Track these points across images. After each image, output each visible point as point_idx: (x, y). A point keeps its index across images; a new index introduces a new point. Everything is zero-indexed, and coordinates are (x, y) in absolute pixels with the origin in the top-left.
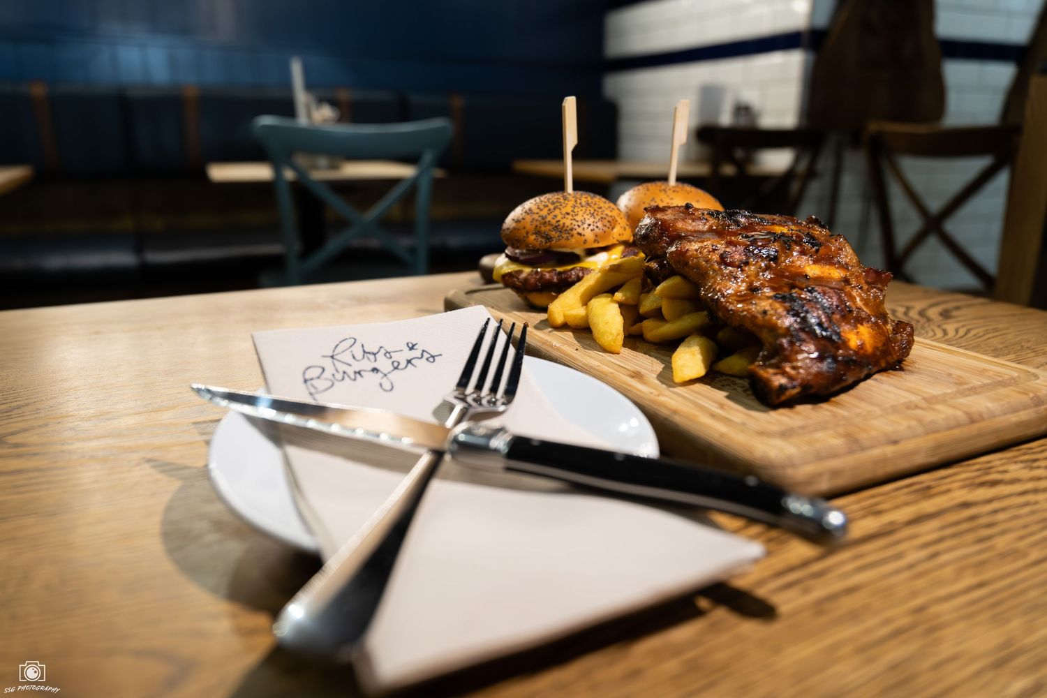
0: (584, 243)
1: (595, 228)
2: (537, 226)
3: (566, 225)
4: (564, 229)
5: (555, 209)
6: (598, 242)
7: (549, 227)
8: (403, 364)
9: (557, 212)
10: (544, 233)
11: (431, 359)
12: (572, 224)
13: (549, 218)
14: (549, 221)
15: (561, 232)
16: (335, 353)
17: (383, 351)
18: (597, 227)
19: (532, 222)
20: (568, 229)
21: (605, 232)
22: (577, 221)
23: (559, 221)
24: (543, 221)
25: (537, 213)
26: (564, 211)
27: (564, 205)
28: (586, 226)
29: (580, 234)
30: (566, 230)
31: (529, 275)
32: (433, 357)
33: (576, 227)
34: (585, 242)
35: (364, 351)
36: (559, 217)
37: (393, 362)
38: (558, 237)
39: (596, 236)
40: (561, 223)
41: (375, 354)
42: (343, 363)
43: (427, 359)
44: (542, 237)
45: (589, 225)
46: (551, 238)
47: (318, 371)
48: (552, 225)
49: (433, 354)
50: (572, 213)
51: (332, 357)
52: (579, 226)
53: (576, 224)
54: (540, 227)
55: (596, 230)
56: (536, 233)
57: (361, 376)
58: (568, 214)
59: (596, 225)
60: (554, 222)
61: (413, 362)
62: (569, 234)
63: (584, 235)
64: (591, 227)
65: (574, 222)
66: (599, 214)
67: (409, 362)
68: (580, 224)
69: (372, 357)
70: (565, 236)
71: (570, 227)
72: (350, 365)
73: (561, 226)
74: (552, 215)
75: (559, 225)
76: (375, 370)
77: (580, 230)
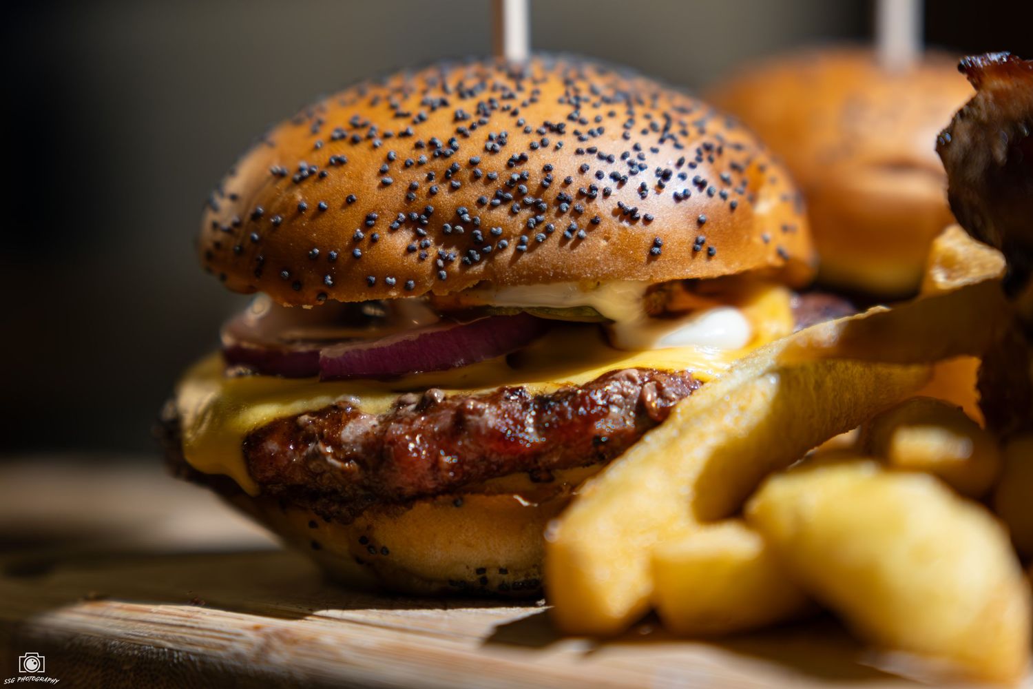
0: (653, 256)
1: (694, 191)
2: (412, 188)
3: (559, 175)
4: (552, 193)
5: (484, 111)
6: (710, 255)
7: (473, 192)
9: (499, 123)
10: (458, 219)
12: (582, 170)
13: (469, 150)
14: (473, 164)
15: (537, 208)
18: (701, 185)
19: (383, 172)
20: (571, 192)
21: (733, 207)
22: (609, 160)
23: (523, 159)
24: (440, 165)
25: (405, 135)
26: (533, 118)
27: (522, 97)
28: (648, 177)
29: (628, 215)
30: (561, 199)
31: (386, 421)
33: (607, 183)
34: (655, 250)
36: (518, 145)
38: (528, 229)
39: (700, 223)
40: (533, 167)
44: (445, 238)
45: (665, 175)
46: (495, 237)
48: (490, 180)
50: (571, 127)
52: (620, 181)
53: (608, 169)
54: (432, 193)
55: (696, 195)
56: (410, 223)
58: (558, 130)
59: (691, 175)
60: (495, 165)
62: (577, 213)
63: (647, 220)
64: (675, 185)
65: (595, 164)
66: (692, 131)
68: (622, 169)
70: (561, 225)
71: (578, 183)
73: (536, 180)
74: (480, 134)
75: (523, 179)
77: (627, 196)
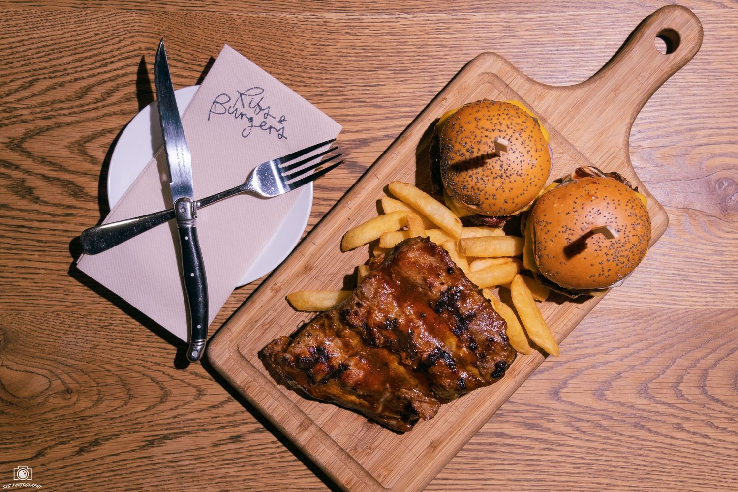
8: (267, 126)
11: (280, 136)
16: (247, 93)
17: (266, 111)
32: (282, 136)
35: (258, 104)
37: (264, 121)
41: (261, 109)
42: (242, 102)
43: (279, 135)
47: (226, 99)
49: (284, 135)
51: (241, 95)
57: (241, 118)
61: (272, 130)
67: (271, 128)
69: (258, 110)
72: (243, 107)
76: (251, 119)
